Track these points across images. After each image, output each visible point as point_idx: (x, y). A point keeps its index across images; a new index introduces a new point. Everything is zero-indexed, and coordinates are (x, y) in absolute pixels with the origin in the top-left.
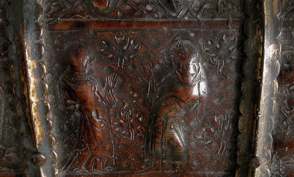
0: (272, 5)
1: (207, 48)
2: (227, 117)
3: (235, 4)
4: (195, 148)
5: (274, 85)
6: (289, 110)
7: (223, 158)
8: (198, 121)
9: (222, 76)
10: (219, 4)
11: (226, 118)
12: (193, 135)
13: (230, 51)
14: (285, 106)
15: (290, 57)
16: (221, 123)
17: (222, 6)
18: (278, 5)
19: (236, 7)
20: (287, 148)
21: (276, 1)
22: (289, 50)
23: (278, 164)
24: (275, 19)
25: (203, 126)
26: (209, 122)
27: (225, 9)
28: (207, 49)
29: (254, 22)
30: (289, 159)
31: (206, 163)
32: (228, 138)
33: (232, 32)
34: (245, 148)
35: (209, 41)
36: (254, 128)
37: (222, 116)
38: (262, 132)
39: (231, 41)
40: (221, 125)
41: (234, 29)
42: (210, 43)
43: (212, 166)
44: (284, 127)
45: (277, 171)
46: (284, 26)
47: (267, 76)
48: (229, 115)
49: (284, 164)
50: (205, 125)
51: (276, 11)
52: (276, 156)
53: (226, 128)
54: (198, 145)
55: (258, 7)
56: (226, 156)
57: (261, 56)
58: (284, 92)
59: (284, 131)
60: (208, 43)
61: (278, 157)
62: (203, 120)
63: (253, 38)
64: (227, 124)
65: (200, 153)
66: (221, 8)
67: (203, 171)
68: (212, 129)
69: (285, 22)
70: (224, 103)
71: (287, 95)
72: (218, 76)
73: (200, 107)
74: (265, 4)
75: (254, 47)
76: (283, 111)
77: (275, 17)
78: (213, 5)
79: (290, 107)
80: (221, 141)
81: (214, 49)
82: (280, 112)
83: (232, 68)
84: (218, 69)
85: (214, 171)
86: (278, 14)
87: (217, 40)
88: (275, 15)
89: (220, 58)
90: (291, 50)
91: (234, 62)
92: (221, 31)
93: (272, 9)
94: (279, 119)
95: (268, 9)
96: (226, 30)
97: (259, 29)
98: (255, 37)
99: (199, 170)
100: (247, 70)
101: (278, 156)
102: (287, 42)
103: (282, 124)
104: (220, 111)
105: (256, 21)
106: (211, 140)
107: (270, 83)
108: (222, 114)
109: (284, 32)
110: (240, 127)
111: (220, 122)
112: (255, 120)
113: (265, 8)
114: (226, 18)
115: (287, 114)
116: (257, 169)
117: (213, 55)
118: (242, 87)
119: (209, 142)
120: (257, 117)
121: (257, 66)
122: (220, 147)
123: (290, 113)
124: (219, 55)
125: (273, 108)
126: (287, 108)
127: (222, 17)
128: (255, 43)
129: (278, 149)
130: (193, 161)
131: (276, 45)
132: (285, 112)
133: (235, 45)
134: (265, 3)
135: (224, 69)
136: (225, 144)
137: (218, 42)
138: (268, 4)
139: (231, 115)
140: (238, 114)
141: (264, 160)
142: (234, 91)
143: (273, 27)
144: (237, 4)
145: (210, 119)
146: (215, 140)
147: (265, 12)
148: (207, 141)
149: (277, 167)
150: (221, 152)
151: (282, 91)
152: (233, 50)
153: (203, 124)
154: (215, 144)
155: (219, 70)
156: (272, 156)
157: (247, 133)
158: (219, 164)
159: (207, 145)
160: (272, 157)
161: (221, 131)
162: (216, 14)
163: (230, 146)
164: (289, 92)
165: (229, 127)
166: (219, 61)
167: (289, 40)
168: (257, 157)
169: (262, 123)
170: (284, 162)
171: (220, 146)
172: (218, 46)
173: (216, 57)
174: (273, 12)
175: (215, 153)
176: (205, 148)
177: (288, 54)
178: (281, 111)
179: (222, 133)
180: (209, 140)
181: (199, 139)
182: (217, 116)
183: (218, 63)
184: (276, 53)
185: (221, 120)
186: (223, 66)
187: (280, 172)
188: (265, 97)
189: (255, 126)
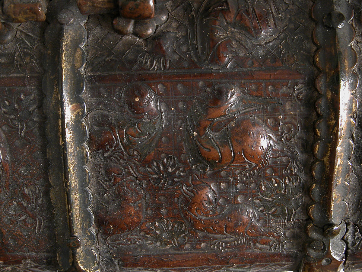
0: (74, 57)
1: (4, 108)
2: (39, 189)
3: (34, 56)
4: (8, 225)
5: (83, 151)
6: (108, 181)
7: (41, 236)
8: (6, 194)
9: (25, 141)
10: (16, 58)
11: (37, 190)
12: (4, 210)
13: (30, 112)
14: (103, 176)
15: (100, 118)
16: (33, 195)
17: (19, 59)
18: (82, 56)
19: (35, 60)
20: (111, 226)
21: (80, 52)
22: (98, 109)
23: (106, 245)
24: (76, 74)
25: (12, 199)
26: (18, 195)
27: (22, 63)
28: (4, 110)
29: (52, 77)
30: (119, 239)
31: (24, 243)
32: (44, 214)
33: (30, 90)
34: (62, 225)
35: (6, 100)
36: (66, 202)
37: (32, 187)
38: (77, 207)
39: (31, 100)
40: (33, 199)
41: (32, 86)
42: (7, 102)
43: (31, 246)
44: (106, 201)
45: (107, 252)
46: (90, 81)
47: (71, 141)
48: (40, 186)
49: (114, 245)
50: (15, 198)
51: (79, 63)
52: (102, 235)
53: (40, 202)
54: (11, 221)
55: (56, 59)
56: (46, 235)
57: (61, 117)
58: (98, 159)
59: (105, 206)
60: (5, 102)
61: (105, 237)
62: (11, 192)
63: (52, 96)
64: (40, 198)
65: (14, 231)
66: (17, 62)
67: (22, 252)
68: (24, 203)
69: (90, 76)
70: (32, 172)
71: (103, 163)
72: (20, 141)
73: (5, 178)
74: (63, 56)
75: (53, 106)
76: (101, 182)
77: (76, 71)
78: (9, 59)
79: (108, 177)
80: (36, 217)
81: (12, 110)
82: (99, 183)
83: (36, 131)
84: (19, 133)
85: (34, 252)
86: (81, 67)
87: (15, 99)
88: (77, 69)
89: (20, 120)
90: (101, 109)
91: (37, 125)
92: (17, 89)
93: (73, 61)
94: (98, 192)
95: (67, 62)
96: (23, 88)
97: (56, 86)
98: (54, 95)
99: (17, 250)
100: (49, 134)
101: (104, 235)
102: (95, 100)
103: (103, 198)
104: (29, 182)
105: (54, 76)
106: (25, 216)
107: (78, 150)
108: (32, 185)
109: (90, 89)
110: (53, 201)
111: (31, 195)
112: (66, 192)
113: (63, 61)
114: (23, 74)
115: (106, 186)
116: (78, 250)
117: (12, 117)
118: (47, 154)
119: (23, 217)
120: (67, 189)
121: (58, 130)
122: (37, 224)
123: (110, 185)
124: (18, 117)
125: (87, 179)
126: (105, 178)
127: (18, 73)
128: (54, 103)
129: (102, 227)
130: (8, 240)
131: (78, 104)
132: (104, 184)
133: (36, 105)
134: (64, 54)
135: (26, 133)
136: (41, 220)
137: (16, 101)
138: (68, 55)
139: (42, 186)
140: (48, 186)
141: (86, 239)
142: (42, 158)
143: (74, 83)
144: (36, 57)
145: (20, 191)
146: (29, 215)
147: (63, 65)
148: (21, 217)
149: (106, 249)
150: (39, 230)
151: (96, 159)
152: (34, 111)
153: (12, 197)
154: (30, 221)
155: (21, 134)
156: (97, 235)
157: (61, 208)
158: (39, 243)
159: (20, 221)
160: (97, 237)
161: (34, 205)
162: (11, 69)
163: (48, 223)
164: (104, 160)
165: (43, 200)
166: (20, 123)
167: (97, 97)
168: (75, 236)
169: (75, 196)
170: (114, 243)
171: (37, 222)
172: (16, 106)
173: (15, 119)
174: (74, 65)
175: (32, 231)
176: (20, 224)
177: (98, 114)
178: (99, 181)
179: (36, 207)
180: (23, 216)
181: (11, 214)
182: (27, 188)
183: (18, 126)
184: (80, 114)
185: (32, 192)
186: (25, 130)
187: (110, 254)
188: (73, 165)
189: (67, 200)
